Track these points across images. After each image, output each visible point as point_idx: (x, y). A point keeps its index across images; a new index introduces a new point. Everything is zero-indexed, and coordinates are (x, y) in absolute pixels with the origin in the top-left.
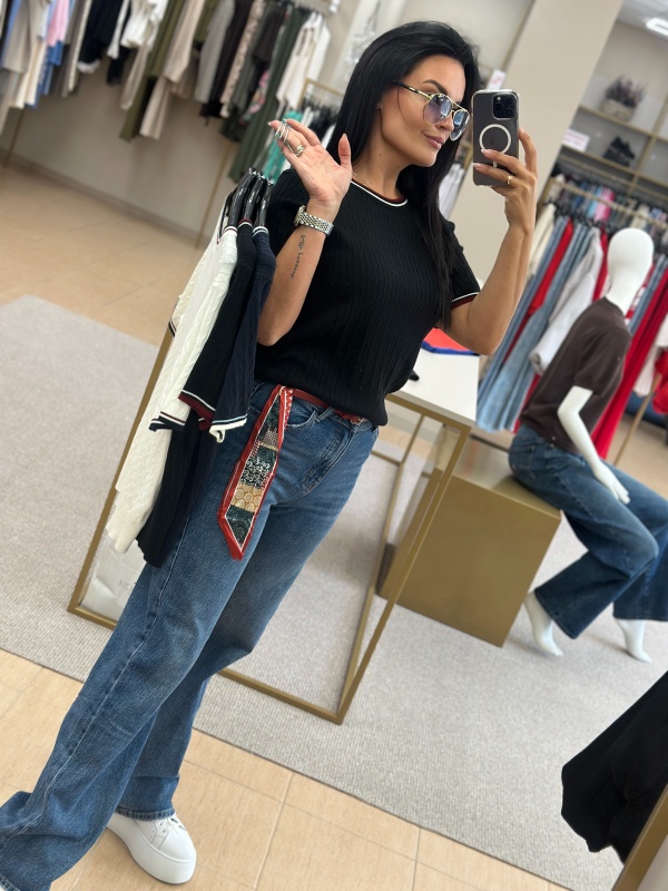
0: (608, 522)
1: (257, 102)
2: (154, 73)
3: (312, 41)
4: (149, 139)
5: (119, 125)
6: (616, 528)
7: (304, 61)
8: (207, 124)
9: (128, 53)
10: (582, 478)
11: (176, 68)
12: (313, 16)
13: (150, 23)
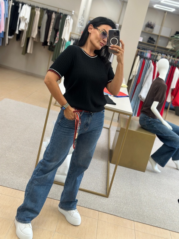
0: (168, 135)
1: (57, 40)
2: (29, 36)
3: (69, 22)
4: (30, 54)
5: (21, 51)
6: (170, 137)
7: (68, 28)
8: (44, 48)
9: (21, 32)
10: (159, 125)
11: (34, 34)
12: (68, 16)
13: (26, 23)
